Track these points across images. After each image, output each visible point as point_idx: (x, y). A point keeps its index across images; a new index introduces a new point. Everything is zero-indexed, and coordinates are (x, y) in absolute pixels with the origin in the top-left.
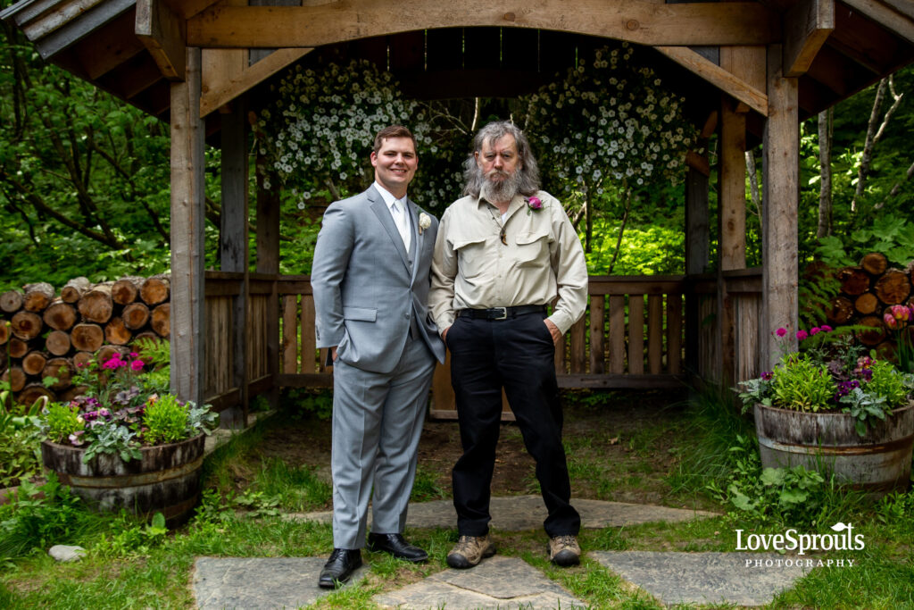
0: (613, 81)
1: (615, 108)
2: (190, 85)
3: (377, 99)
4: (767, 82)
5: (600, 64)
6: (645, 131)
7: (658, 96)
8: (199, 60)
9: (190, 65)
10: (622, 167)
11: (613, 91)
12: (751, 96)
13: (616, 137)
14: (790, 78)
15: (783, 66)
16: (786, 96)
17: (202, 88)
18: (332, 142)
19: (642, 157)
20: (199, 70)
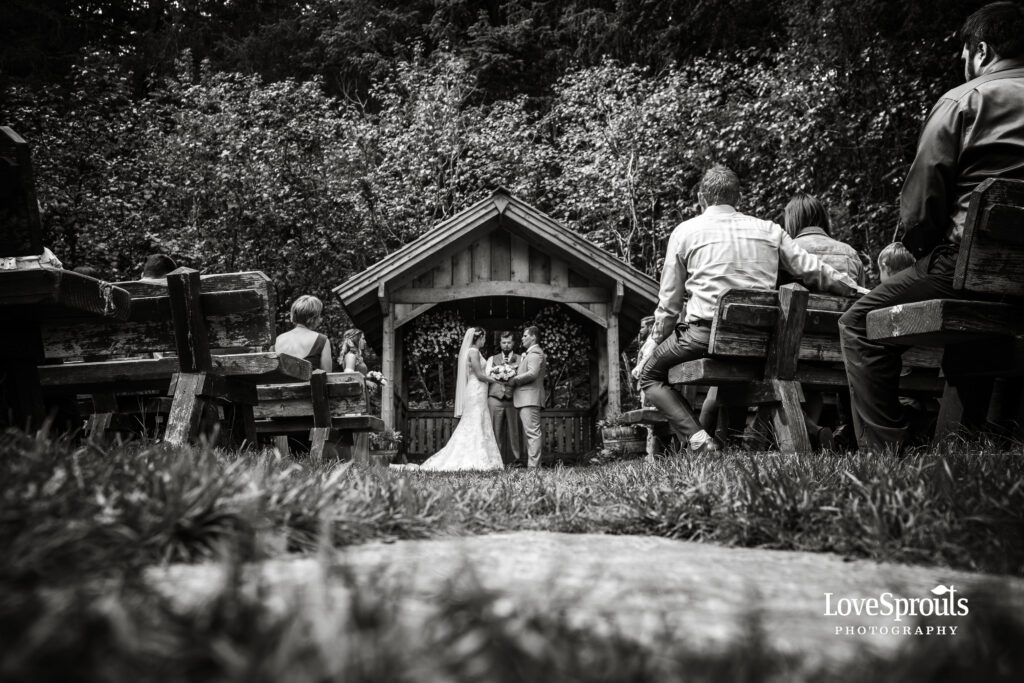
0: (551, 319)
1: (552, 329)
2: (391, 317)
3: (453, 325)
4: (607, 317)
5: (547, 313)
6: (563, 337)
7: (569, 324)
8: (394, 308)
9: (391, 309)
10: (556, 353)
11: (551, 323)
12: (601, 321)
13: (552, 340)
14: (614, 314)
15: (612, 310)
16: (614, 321)
17: (395, 318)
18: (435, 342)
19: (564, 349)
20: (394, 312)
